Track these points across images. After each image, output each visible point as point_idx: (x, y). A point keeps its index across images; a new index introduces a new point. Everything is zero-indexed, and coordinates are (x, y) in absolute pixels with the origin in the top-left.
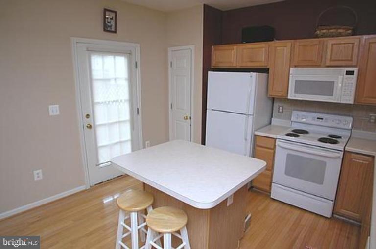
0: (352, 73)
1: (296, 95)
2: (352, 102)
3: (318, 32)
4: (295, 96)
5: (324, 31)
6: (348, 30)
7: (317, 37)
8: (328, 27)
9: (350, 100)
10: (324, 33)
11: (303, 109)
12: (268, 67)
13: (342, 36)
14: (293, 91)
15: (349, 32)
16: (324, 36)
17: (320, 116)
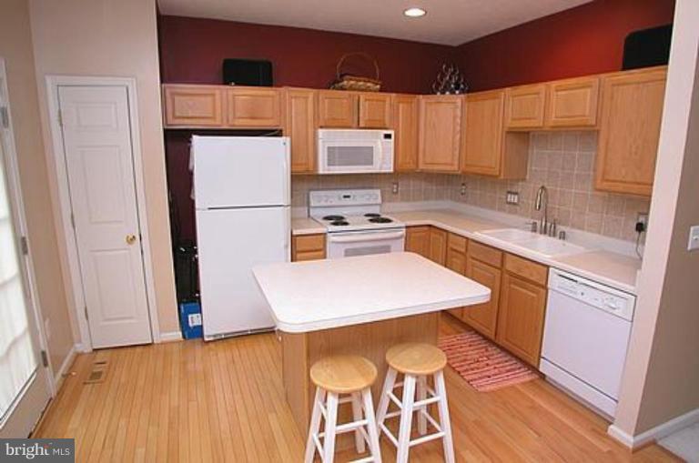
0: (388, 136)
1: (332, 167)
2: (392, 170)
3: (345, 82)
4: (329, 170)
5: (352, 82)
6: (377, 84)
7: (342, 89)
8: (357, 78)
9: (389, 168)
10: (352, 85)
11: (321, 187)
12: (280, 128)
13: (371, 91)
14: (326, 162)
15: (378, 87)
16: (351, 88)
17: (347, 193)
